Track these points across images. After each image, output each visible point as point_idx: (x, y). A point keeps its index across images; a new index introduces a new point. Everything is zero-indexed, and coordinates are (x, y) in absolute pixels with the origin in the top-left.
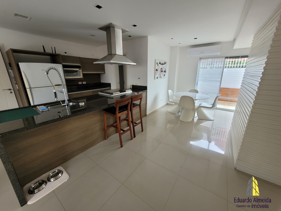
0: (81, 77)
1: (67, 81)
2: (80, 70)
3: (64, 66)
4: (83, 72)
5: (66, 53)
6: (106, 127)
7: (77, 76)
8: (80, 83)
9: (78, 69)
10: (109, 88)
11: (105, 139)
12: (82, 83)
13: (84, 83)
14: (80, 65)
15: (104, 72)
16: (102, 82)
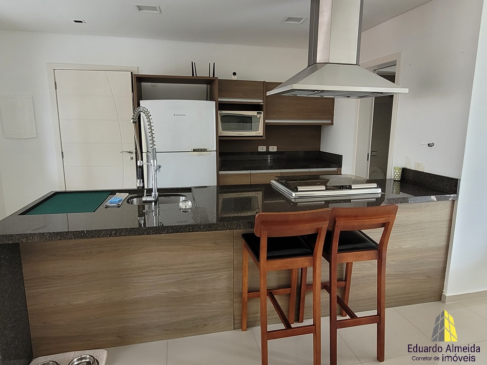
0: (260, 132)
1: (222, 142)
2: (258, 116)
3: (221, 106)
4: (266, 121)
5: (234, 74)
6: (246, 290)
7: (251, 129)
8: (262, 149)
9: (253, 113)
10: (335, 169)
11: (241, 328)
12: (268, 149)
13: (273, 149)
14: (262, 101)
15: (330, 122)
16: (323, 149)
